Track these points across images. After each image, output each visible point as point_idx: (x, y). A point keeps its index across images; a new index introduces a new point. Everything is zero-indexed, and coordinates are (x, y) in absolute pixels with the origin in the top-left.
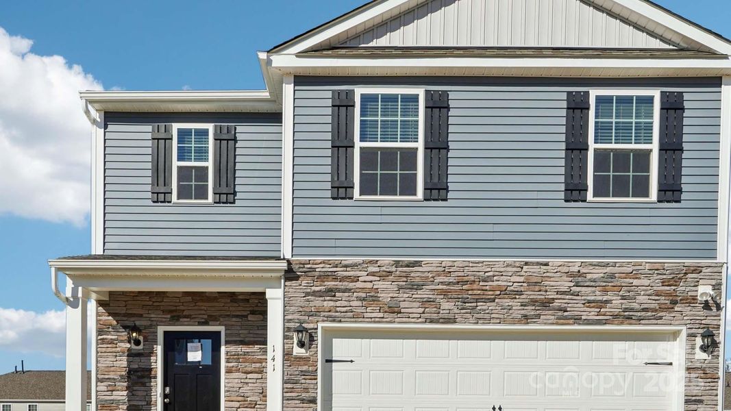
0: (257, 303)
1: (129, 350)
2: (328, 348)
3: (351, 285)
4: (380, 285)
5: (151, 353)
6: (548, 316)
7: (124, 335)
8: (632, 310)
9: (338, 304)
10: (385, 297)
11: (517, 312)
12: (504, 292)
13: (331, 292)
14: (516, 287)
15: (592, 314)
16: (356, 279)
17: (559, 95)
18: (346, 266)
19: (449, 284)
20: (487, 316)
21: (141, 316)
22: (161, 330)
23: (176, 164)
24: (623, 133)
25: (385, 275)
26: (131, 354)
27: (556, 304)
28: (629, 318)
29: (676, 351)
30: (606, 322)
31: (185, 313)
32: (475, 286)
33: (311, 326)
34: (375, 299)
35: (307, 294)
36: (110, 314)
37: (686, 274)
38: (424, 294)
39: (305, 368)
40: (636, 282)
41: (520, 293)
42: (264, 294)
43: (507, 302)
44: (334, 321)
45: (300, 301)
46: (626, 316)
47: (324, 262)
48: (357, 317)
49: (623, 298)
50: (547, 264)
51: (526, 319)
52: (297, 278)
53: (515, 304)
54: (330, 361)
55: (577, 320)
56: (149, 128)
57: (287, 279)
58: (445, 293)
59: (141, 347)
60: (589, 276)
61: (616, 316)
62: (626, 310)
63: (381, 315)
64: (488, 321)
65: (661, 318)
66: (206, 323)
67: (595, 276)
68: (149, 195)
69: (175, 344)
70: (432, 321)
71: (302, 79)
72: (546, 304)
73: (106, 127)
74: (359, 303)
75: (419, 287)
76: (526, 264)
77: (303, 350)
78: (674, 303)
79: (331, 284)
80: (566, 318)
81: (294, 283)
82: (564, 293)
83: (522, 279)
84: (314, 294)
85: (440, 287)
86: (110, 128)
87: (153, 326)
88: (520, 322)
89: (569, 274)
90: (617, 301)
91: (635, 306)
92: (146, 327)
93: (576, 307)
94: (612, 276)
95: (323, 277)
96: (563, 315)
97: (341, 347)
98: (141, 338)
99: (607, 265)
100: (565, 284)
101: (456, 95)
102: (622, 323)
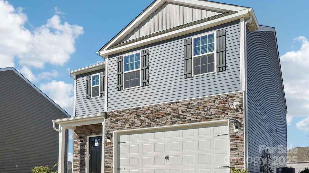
0: (100, 125)
1: (80, 144)
2: (118, 139)
3: (122, 118)
4: (129, 117)
5: (85, 144)
6: (179, 121)
7: (79, 140)
8: (208, 115)
9: (118, 124)
10: (130, 120)
11: (169, 121)
12: (165, 114)
13: (116, 121)
14: (169, 112)
15: (194, 118)
16: (123, 116)
17: (182, 41)
18: (120, 112)
19: (149, 114)
20: (160, 123)
21: (83, 133)
22: (88, 137)
23: (92, 86)
24: (204, 49)
25: (130, 113)
27: (182, 116)
28: (207, 118)
29: (226, 129)
30: (199, 121)
31: (93, 131)
32: (156, 113)
33: (111, 132)
34: (128, 121)
35: (111, 122)
36: (76, 134)
37: (228, 98)
38: (141, 118)
39: (110, 146)
40: (209, 104)
41: (170, 114)
43: (166, 117)
44: (117, 130)
45: (109, 125)
46: (206, 118)
47: (115, 111)
48: (123, 128)
49: (205, 111)
50: (178, 102)
51: (172, 123)
52: (108, 118)
53: (169, 118)
54: (119, 143)
55: (189, 121)
56: (86, 78)
57: (106, 118)
58: (147, 117)
59: (83, 143)
60: (193, 104)
61: (202, 118)
62: (206, 115)
63: (129, 126)
64: (160, 125)
65: (220, 117)
66: (98, 134)
67: (195, 104)
68: (85, 97)
69: (92, 142)
70: (144, 127)
72: (178, 117)
73: (77, 80)
74: (124, 123)
75: (140, 116)
76: (172, 103)
77: (109, 140)
78: (225, 110)
79: (116, 118)
80: (185, 121)
81: (107, 119)
82: (185, 112)
83: (170, 109)
84: (112, 122)
85: (146, 115)
87: (86, 136)
88: (170, 124)
89: (186, 105)
90: (203, 113)
91: (210, 113)
92: (84, 137)
93: (189, 117)
94: (201, 103)
95: (115, 116)
96: (185, 120)
97: (122, 138)
98: (83, 140)
99: (199, 99)
100: (185, 108)
102: (205, 121)
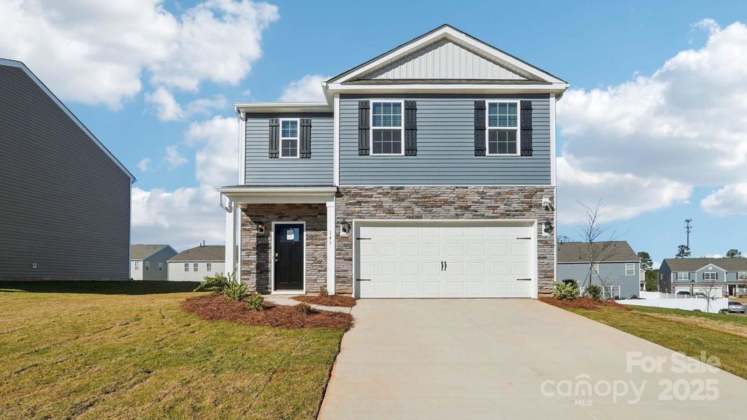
0: (322, 209)
1: (257, 234)
2: (358, 232)
3: (369, 199)
4: (384, 199)
5: (269, 235)
6: (468, 214)
7: (255, 226)
8: (510, 211)
9: (362, 209)
10: (386, 205)
11: (453, 212)
12: (446, 202)
13: (359, 203)
14: (451, 200)
15: (490, 213)
16: (371, 196)
17: (470, 103)
18: (366, 190)
19: (418, 198)
20: (437, 215)
21: (263, 216)
22: (273, 224)
23: (281, 138)
24: (503, 121)
25: (386, 194)
26: (258, 236)
27: (472, 208)
28: (509, 215)
29: (532, 232)
30: (497, 217)
31: (286, 215)
32: (431, 199)
33: (349, 221)
34: (381, 206)
35: (347, 204)
36: (248, 216)
37: (536, 192)
38: (405, 204)
39: (346, 242)
40: (511, 197)
41: (454, 203)
42: (325, 204)
43: (447, 207)
44: (361, 218)
45: (344, 208)
46: (507, 214)
47: (355, 188)
48: (372, 216)
49: (505, 205)
50: (467, 188)
51: (457, 216)
52: (342, 196)
53: (452, 208)
54: (359, 239)
55: (483, 216)
56: (267, 121)
57: (337, 197)
58: (416, 203)
59: (263, 232)
60: (488, 194)
61: (502, 214)
62: (507, 211)
63: (384, 215)
64: (438, 217)
65: (524, 215)
66: (296, 220)
67: (491, 194)
68: (268, 154)
69: (281, 231)
70: (410, 218)
71: (344, 96)
72: (467, 208)
73: (246, 120)
74: (373, 209)
75: (403, 200)
76: (457, 187)
77: (345, 233)
78: (531, 207)
79: (359, 199)
80: (477, 215)
81: (340, 199)
82: (476, 202)
83: (455, 196)
84: (350, 204)
85: (414, 200)
86: (249, 121)
87: (269, 222)
88: (454, 218)
89: (478, 193)
90: (502, 207)
91: (512, 209)
92: (266, 222)
93: (482, 210)
94: (500, 193)
95: (355, 195)
96: (476, 214)
97: (364, 232)
98: (263, 228)
99: (497, 188)
100: (477, 198)
101: (421, 103)
102: (505, 218)
